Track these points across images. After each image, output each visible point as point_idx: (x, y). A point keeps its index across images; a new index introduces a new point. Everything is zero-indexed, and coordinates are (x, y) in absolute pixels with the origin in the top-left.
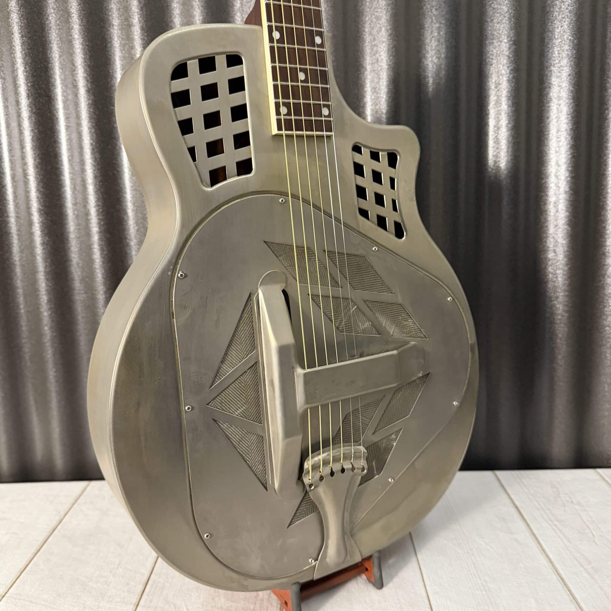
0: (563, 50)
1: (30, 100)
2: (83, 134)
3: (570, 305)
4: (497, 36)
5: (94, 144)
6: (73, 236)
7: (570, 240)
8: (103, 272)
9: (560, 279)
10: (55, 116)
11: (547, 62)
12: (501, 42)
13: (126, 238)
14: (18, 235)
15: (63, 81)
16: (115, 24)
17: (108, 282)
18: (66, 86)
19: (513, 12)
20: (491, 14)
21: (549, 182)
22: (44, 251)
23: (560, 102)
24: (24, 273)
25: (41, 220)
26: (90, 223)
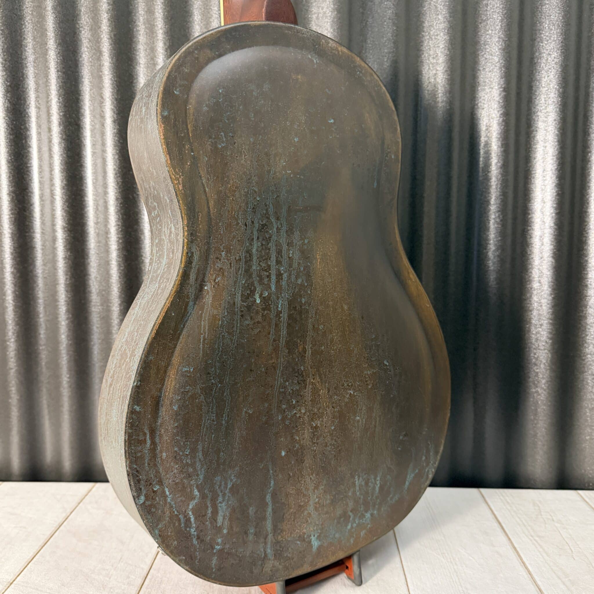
0: (550, 98)
1: (61, 127)
2: (107, 160)
3: (554, 332)
4: (488, 83)
5: (117, 169)
6: (93, 253)
7: (554, 272)
8: (119, 285)
9: (544, 308)
10: (83, 143)
11: (535, 108)
12: (492, 88)
13: (142, 256)
14: (42, 249)
15: (92, 111)
16: (141, 62)
17: (123, 296)
18: (94, 116)
19: (504, 62)
20: (483, 63)
21: (535, 217)
22: (66, 265)
23: (546, 144)
24: (46, 284)
25: (65, 236)
26: (109, 241)
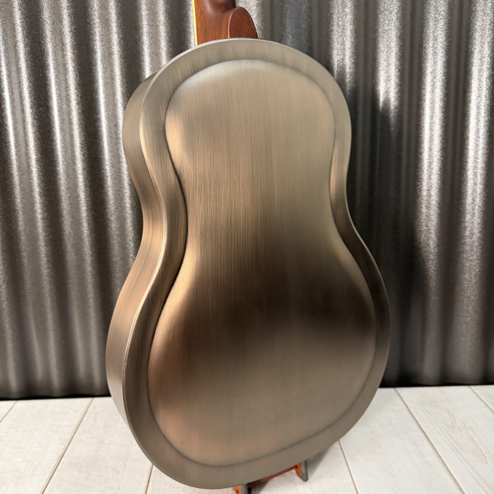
2: (74, 136)
6: (66, 213)
7: (439, 218)
15: (59, 95)
16: (98, 51)
24: (28, 240)
25: (42, 200)
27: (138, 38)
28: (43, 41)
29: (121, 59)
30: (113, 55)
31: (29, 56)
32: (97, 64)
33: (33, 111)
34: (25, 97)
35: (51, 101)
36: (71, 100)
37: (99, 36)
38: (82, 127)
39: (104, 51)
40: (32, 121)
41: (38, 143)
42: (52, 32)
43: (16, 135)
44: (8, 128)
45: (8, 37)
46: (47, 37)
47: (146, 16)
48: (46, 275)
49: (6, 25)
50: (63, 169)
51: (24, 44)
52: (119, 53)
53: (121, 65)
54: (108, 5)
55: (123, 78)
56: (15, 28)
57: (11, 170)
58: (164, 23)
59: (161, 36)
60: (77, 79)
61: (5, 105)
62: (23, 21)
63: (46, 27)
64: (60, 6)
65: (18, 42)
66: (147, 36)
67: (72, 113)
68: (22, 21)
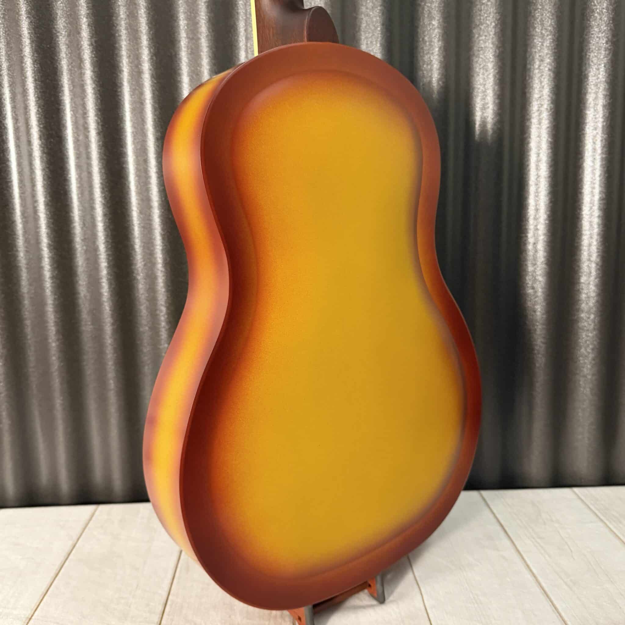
2: (93, 174)
3: (548, 337)
5: (104, 183)
6: (82, 270)
7: (547, 278)
9: (539, 313)
11: (528, 115)
15: (74, 123)
16: (124, 70)
18: (77, 128)
19: (498, 69)
21: (528, 225)
22: (53, 285)
24: (33, 305)
27: (174, 54)
28: (56, 56)
29: (153, 79)
30: (142, 74)
31: (39, 74)
32: (123, 85)
33: (42, 143)
34: (32, 126)
35: (64, 131)
36: (90, 129)
37: (127, 51)
38: (103, 163)
39: (132, 69)
40: (40, 155)
41: (47, 183)
42: (67, 45)
43: (21, 173)
44: (10, 164)
45: (13, 50)
46: (61, 51)
47: (184, 27)
48: (55, 349)
49: (11, 37)
50: (79, 216)
51: (32, 59)
52: (150, 72)
53: (152, 86)
54: (137, 13)
55: (155, 102)
56: (21, 40)
57: (12, 217)
58: (207, 36)
59: (203, 52)
60: (97, 104)
61: (6, 135)
62: (32, 32)
63: (60, 39)
64: (78, 14)
65: (24, 57)
66: (185, 51)
67: (91, 145)
68: (29, 31)
